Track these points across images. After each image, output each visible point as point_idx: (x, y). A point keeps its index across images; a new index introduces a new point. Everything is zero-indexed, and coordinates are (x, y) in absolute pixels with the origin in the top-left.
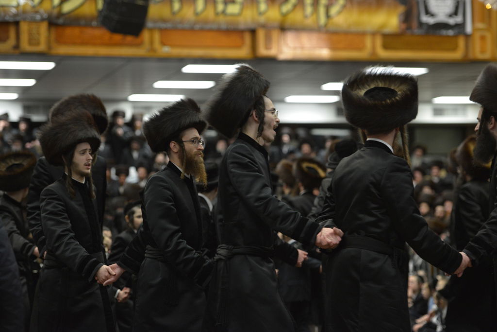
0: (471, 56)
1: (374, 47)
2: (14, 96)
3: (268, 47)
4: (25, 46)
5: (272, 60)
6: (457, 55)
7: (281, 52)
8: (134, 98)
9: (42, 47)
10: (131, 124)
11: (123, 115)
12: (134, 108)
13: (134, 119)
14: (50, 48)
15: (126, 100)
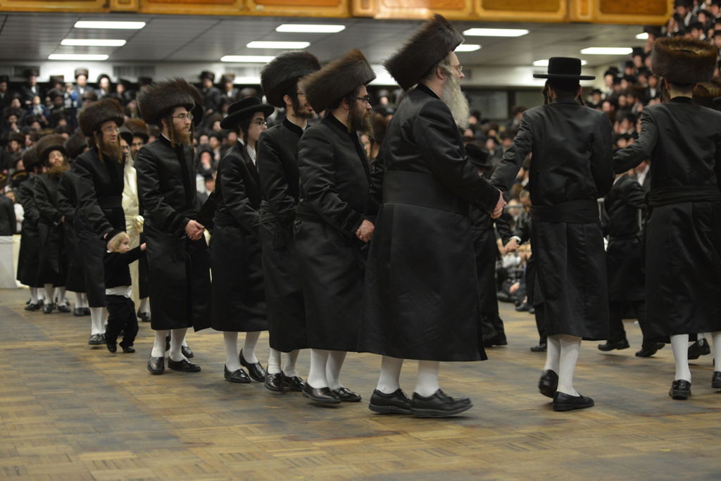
0: (572, 18)
1: (474, 7)
2: (105, 57)
3: (364, 6)
4: (116, 5)
5: (369, 19)
6: (559, 16)
7: (379, 11)
8: (226, 59)
9: (132, 6)
10: (222, 86)
11: (212, 77)
12: (227, 68)
13: (224, 80)
14: (140, 7)
15: (219, 61)
